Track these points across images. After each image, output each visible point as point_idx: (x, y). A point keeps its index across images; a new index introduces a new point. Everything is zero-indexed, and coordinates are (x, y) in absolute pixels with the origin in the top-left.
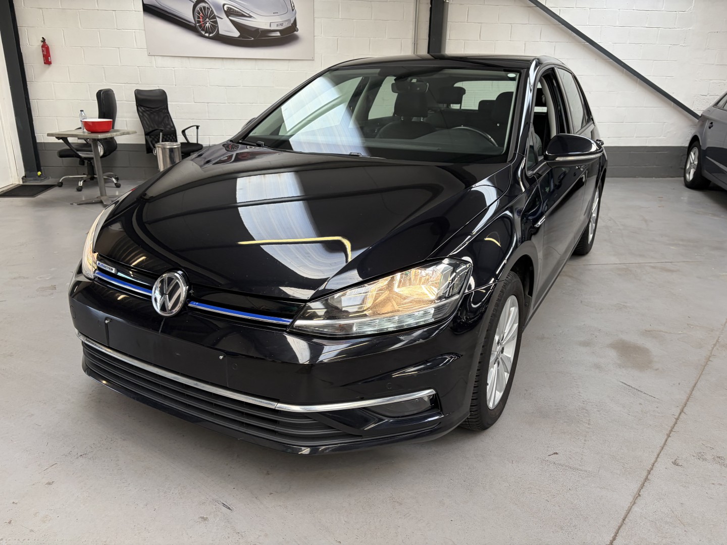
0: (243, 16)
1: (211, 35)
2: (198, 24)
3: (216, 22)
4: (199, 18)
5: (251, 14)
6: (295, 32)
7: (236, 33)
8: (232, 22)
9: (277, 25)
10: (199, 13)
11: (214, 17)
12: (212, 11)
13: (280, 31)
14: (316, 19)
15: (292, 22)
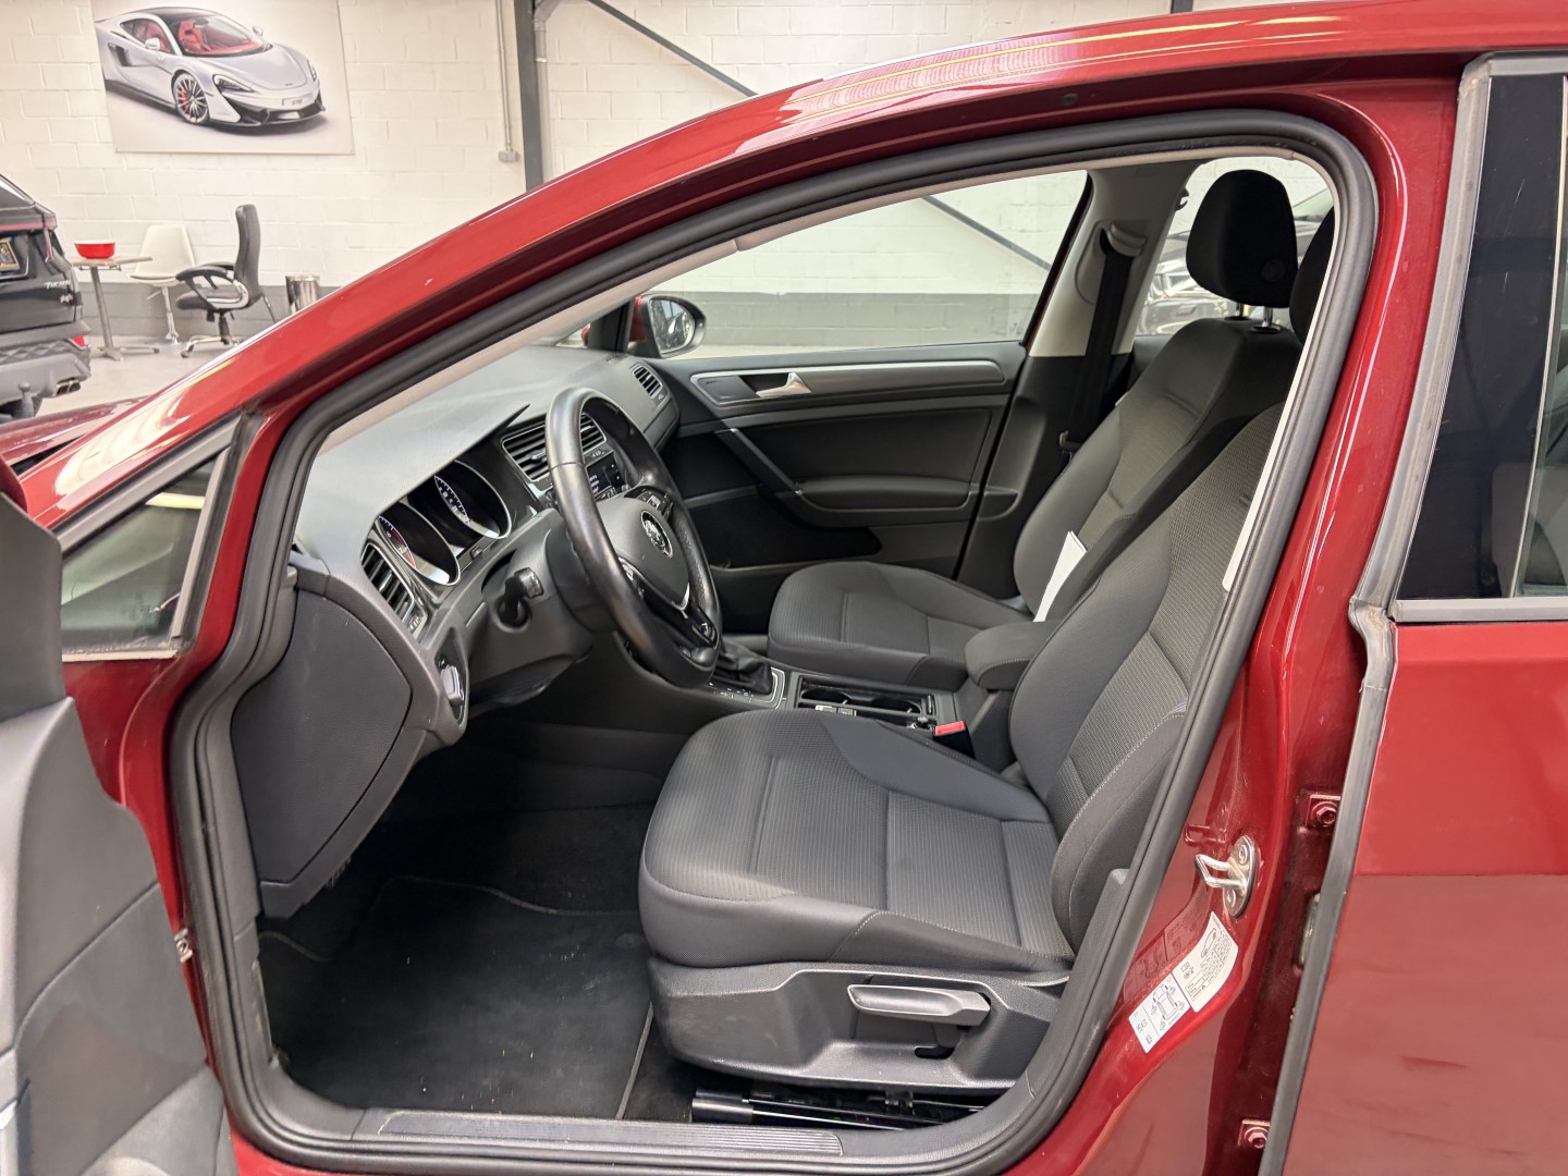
0: (241, 90)
1: (199, 120)
2: (179, 106)
3: (203, 101)
4: (180, 96)
5: (254, 88)
6: (321, 113)
7: (234, 117)
8: (228, 99)
9: (294, 103)
10: (180, 89)
11: (201, 94)
12: (198, 87)
13: (298, 111)
14: (351, 93)
15: (315, 97)
